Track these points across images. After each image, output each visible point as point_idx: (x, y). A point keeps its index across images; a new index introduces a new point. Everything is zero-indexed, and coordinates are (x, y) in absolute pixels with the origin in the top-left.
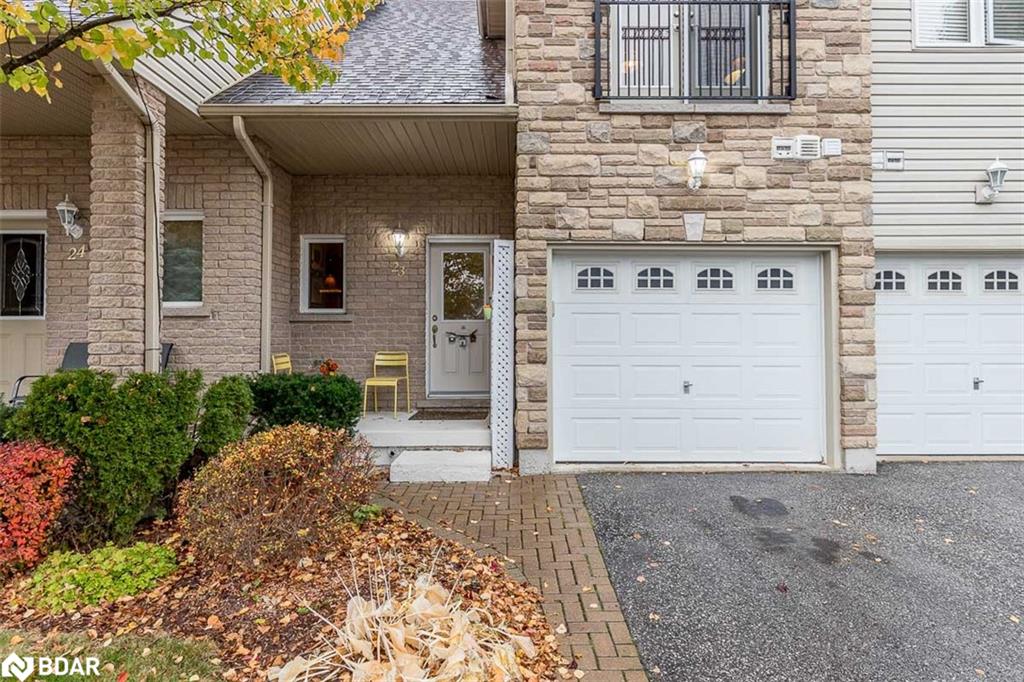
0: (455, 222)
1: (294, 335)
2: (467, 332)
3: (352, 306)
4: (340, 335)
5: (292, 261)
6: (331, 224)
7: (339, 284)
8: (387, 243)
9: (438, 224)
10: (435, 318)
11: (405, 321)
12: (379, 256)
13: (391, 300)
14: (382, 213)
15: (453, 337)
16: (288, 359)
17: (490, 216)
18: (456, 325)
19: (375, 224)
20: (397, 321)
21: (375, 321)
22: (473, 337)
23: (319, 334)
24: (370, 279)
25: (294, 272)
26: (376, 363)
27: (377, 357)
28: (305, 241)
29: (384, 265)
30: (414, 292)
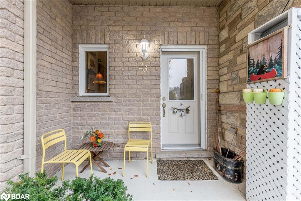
0: (180, 37)
1: (75, 110)
2: (184, 107)
3: (113, 91)
4: (105, 110)
5: (72, 62)
6: (98, 38)
7: (105, 78)
8: (135, 50)
9: (169, 38)
10: (164, 99)
11: (148, 101)
12: (130, 59)
13: (139, 87)
14: (132, 30)
15: (175, 111)
16: (63, 133)
17: (202, 33)
18: (177, 103)
19: (127, 38)
20: (143, 101)
21: (128, 101)
22: (187, 111)
23: (92, 110)
24: (125, 73)
25: (75, 69)
26: (130, 130)
27: (130, 126)
28: (82, 50)
29: (134, 64)
30: (153, 82)
